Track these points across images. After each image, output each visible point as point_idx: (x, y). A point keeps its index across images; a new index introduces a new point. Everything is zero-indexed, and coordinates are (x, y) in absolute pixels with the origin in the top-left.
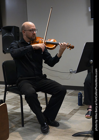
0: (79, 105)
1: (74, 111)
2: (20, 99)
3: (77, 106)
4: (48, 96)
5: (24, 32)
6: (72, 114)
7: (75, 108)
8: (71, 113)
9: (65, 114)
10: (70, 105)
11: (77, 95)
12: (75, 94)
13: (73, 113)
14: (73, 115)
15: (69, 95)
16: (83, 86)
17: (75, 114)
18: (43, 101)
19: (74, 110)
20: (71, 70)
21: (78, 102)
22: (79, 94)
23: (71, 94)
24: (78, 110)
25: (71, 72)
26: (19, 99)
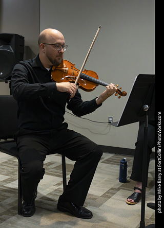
0: (120, 181)
1: (111, 191)
2: (18, 164)
3: (117, 183)
4: (66, 162)
5: (43, 47)
6: (107, 196)
7: (112, 186)
8: (106, 194)
9: (96, 196)
10: (106, 181)
11: (118, 162)
12: (115, 162)
13: (109, 195)
14: (109, 197)
15: (104, 163)
16: (134, 147)
17: (113, 197)
18: (59, 171)
19: (112, 189)
20: (111, 119)
21: (119, 176)
22: (121, 163)
23: (108, 161)
24: (118, 189)
25: (110, 122)
26: (16, 165)
